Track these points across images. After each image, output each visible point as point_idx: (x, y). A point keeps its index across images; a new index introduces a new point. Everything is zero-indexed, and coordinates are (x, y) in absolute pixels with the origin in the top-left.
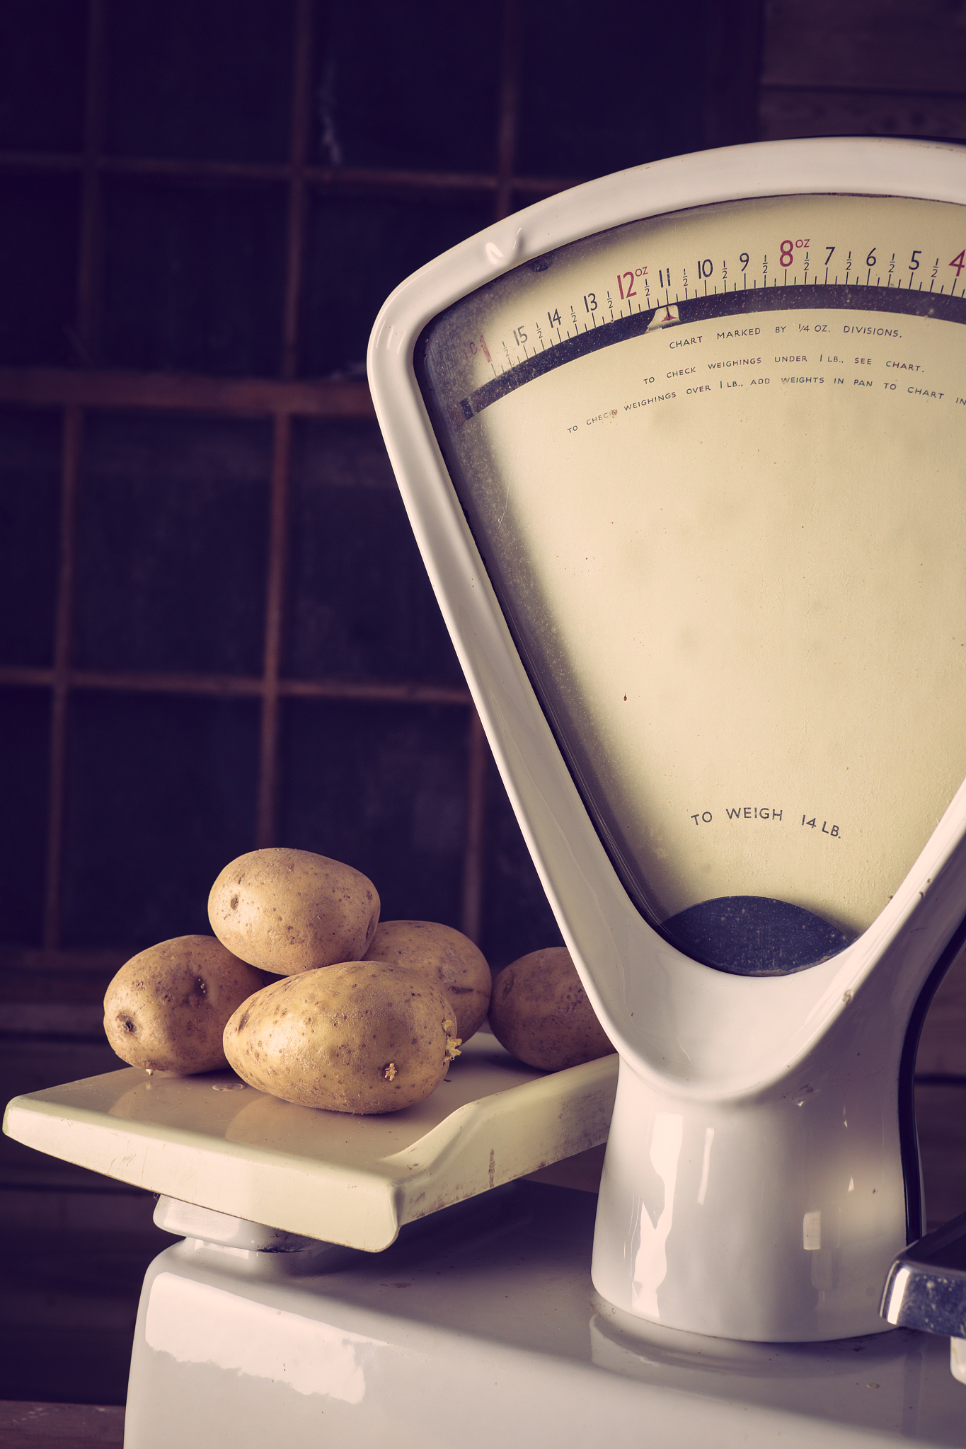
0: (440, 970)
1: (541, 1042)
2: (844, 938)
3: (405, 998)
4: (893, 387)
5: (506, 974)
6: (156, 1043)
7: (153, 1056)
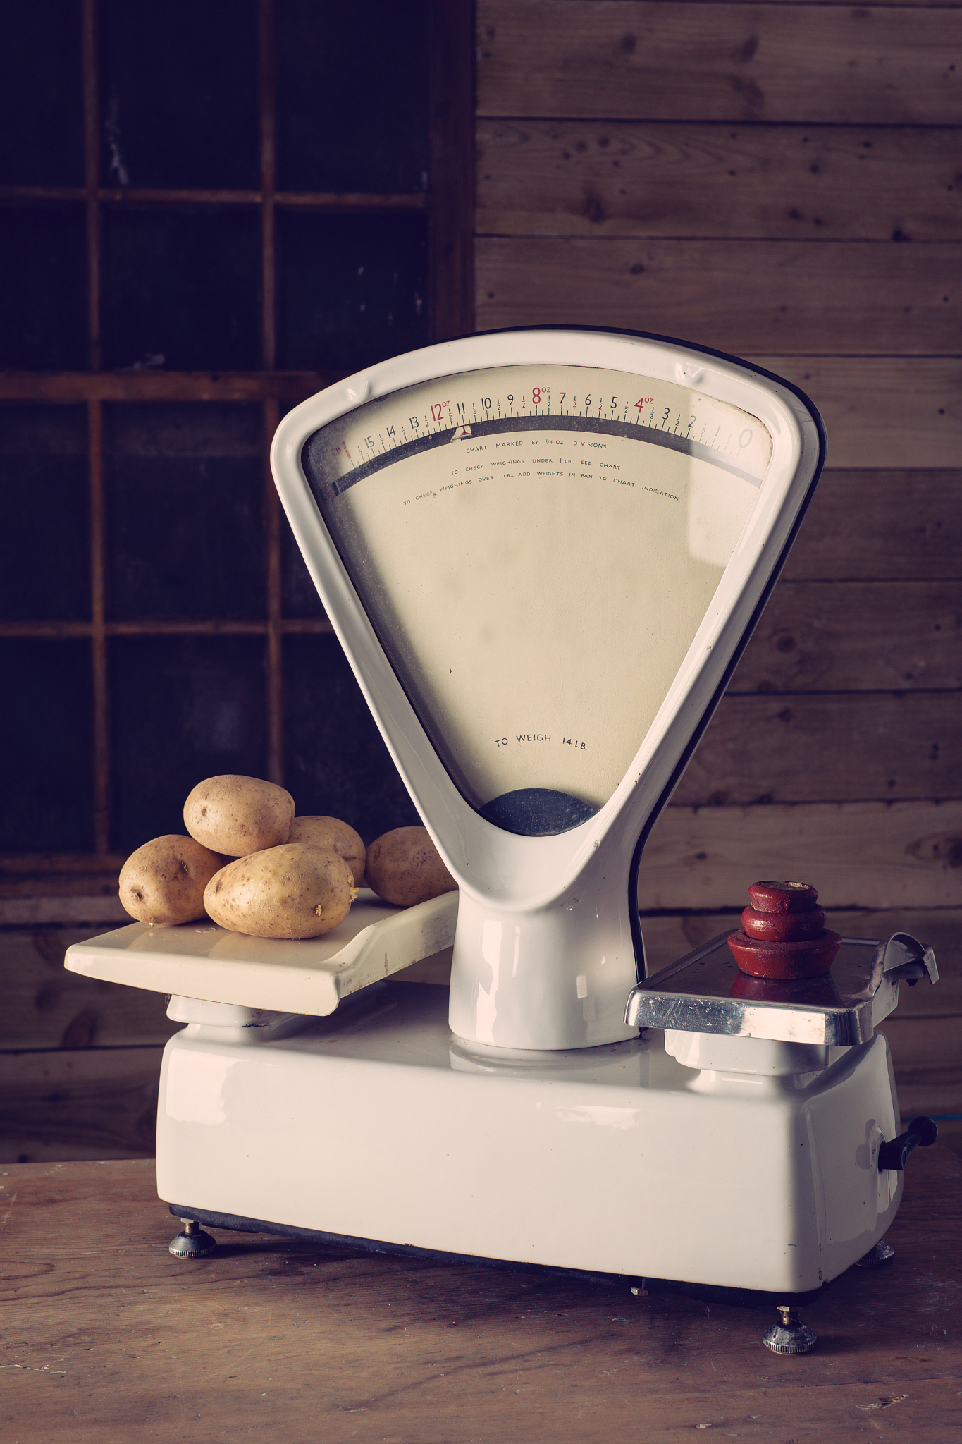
0: (335, 846)
1: (402, 888)
2: (592, 810)
3: (325, 864)
4: (604, 479)
5: (374, 846)
6: (158, 905)
7: (156, 913)
